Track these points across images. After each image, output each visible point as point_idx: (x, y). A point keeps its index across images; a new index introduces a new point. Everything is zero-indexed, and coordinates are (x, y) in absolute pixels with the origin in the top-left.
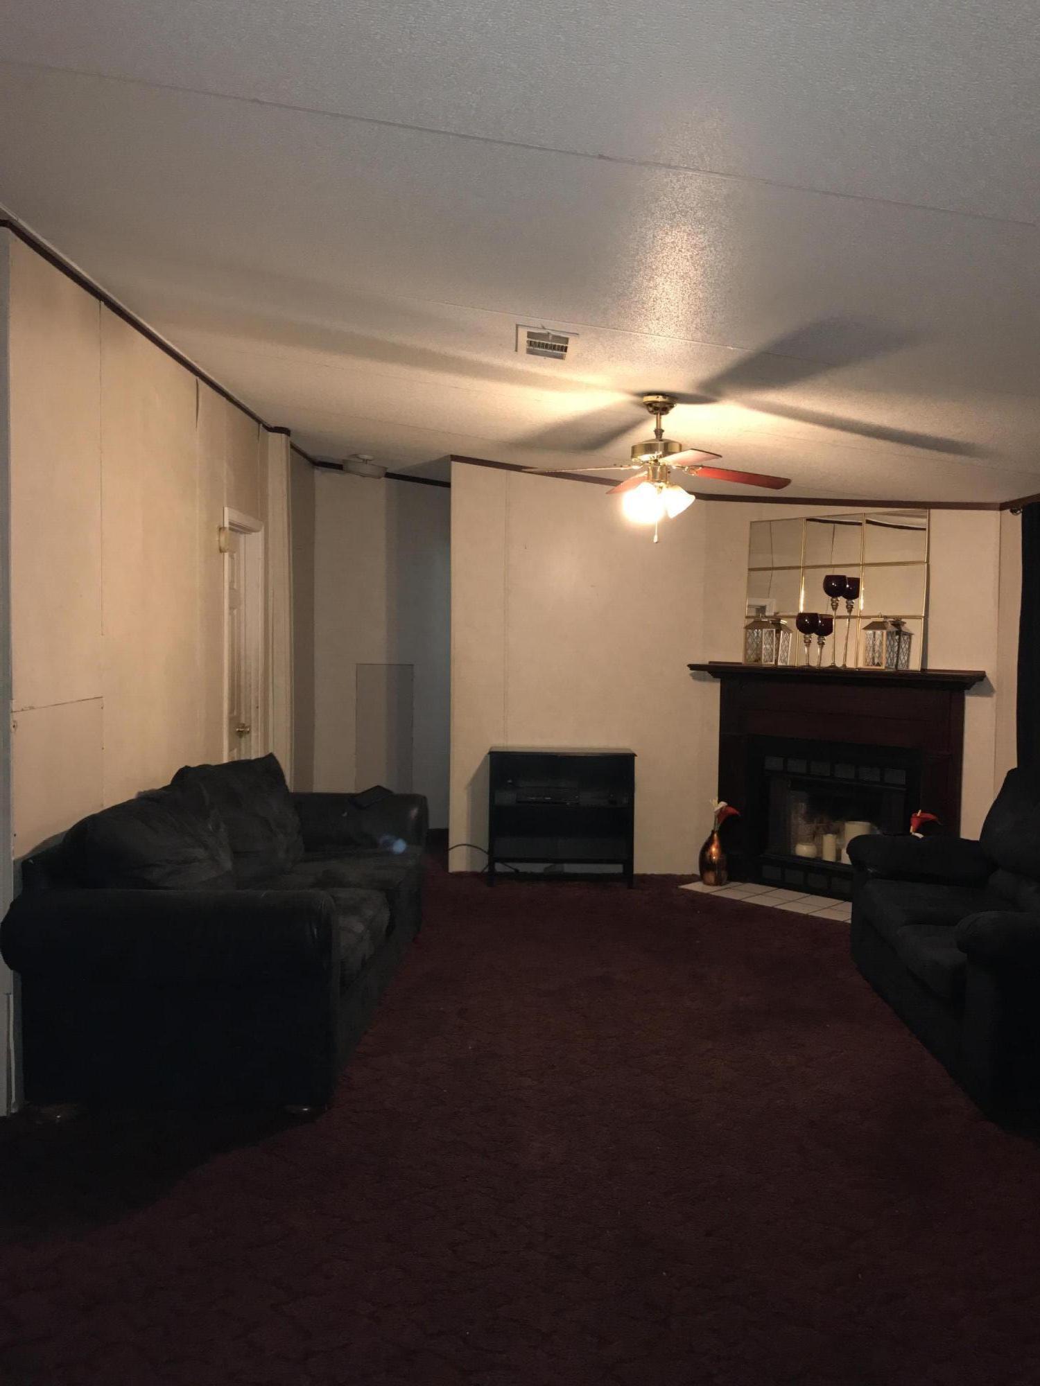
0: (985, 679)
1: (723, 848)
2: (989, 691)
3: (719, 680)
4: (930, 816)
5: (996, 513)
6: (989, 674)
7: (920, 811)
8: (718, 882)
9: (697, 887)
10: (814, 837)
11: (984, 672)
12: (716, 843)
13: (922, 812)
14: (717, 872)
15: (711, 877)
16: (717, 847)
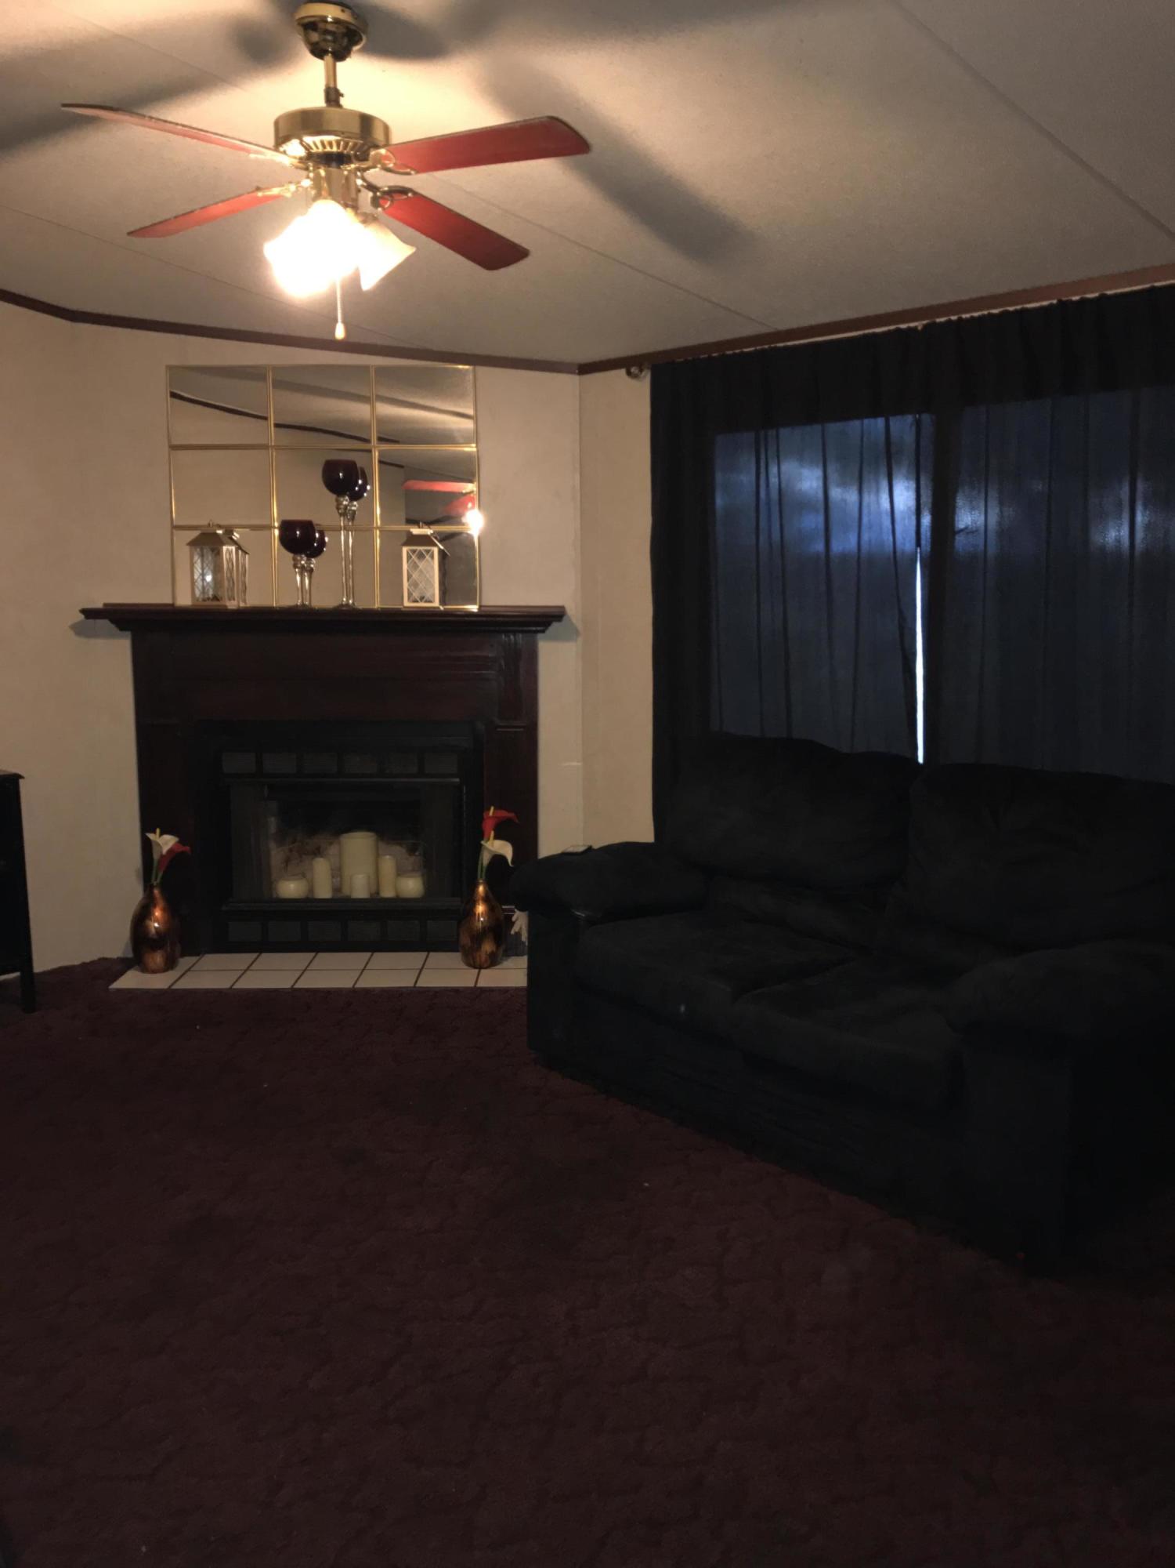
0: (565, 618)
1: (172, 910)
2: (573, 634)
3: (128, 634)
4: (504, 814)
5: (575, 379)
6: (572, 610)
7: (492, 808)
8: (170, 964)
9: (132, 980)
10: (287, 865)
11: (563, 607)
12: (161, 903)
13: (494, 809)
14: (169, 949)
15: (157, 958)
16: (164, 910)
